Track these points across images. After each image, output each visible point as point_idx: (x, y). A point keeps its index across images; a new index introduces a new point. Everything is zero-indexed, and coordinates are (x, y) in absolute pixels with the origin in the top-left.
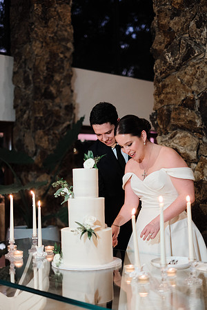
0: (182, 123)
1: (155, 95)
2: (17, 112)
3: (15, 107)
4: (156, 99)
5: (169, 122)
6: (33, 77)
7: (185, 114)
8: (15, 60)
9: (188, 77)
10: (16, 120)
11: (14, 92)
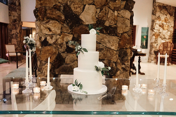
4: (37, 2)
7: (56, 12)
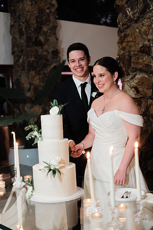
0: (141, 66)
1: (118, 43)
2: (14, 58)
3: (13, 53)
4: (119, 47)
5: (130, 65)
6: (25, 29)
7: (143, 58)
8: (11, 16)
9: (145, 28)
10: (14, 63)
11: (12, 41)
